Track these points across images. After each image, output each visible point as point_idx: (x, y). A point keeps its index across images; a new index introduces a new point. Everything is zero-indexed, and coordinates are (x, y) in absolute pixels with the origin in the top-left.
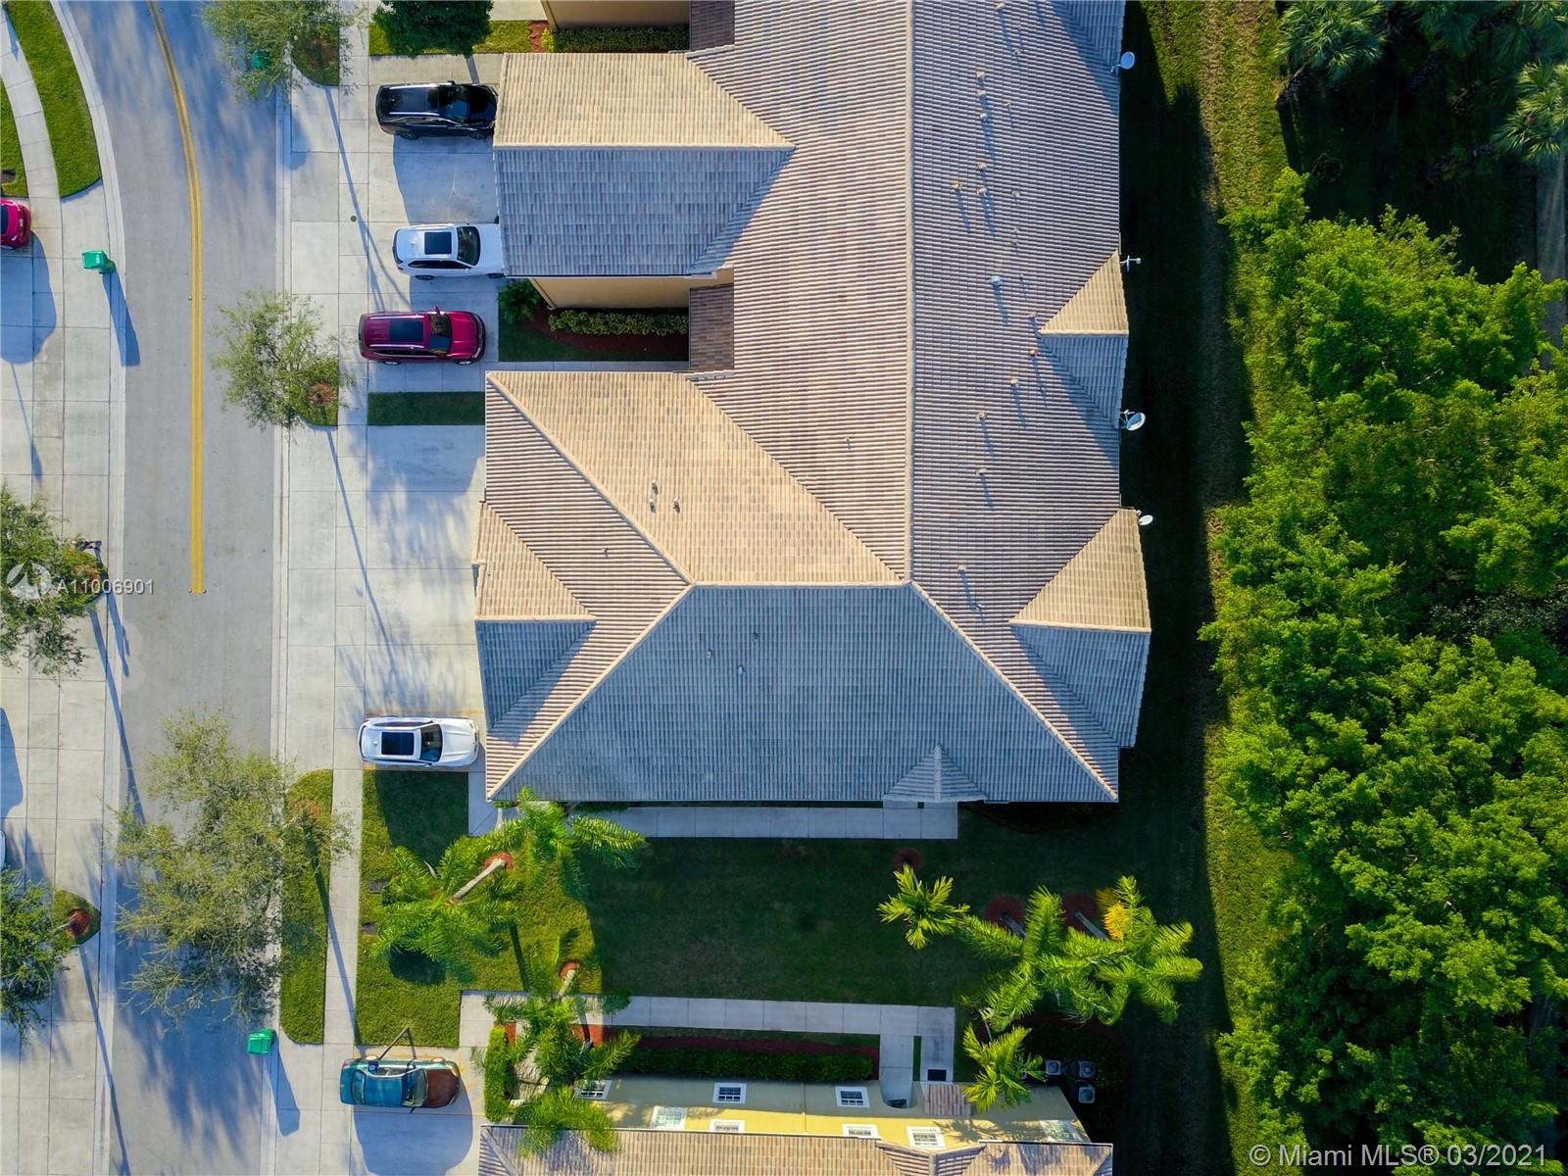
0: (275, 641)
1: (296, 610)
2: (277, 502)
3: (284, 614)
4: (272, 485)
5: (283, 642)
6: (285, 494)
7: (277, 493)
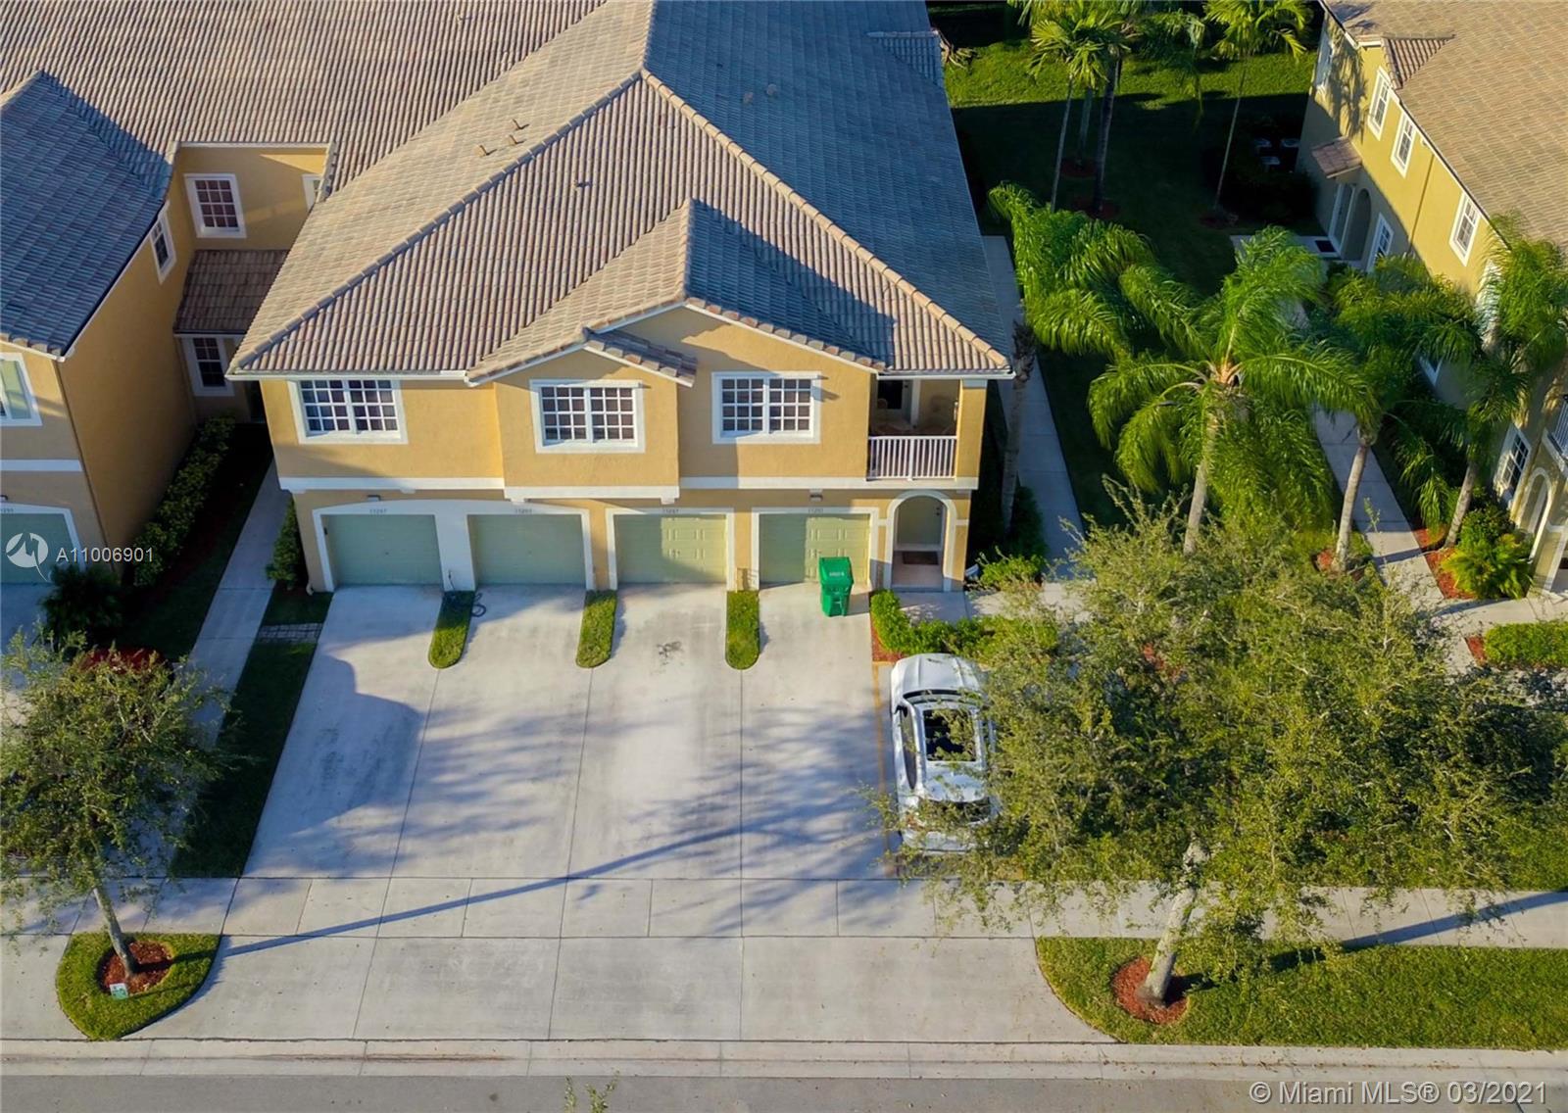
0: (729, 1070)
1: (651, 1023)
2: (372, 1069)
3: (658, 1050)
4: (326, 1079)
5: (730, 1051)
6: (357, 1049)
7: (349, 1069)
